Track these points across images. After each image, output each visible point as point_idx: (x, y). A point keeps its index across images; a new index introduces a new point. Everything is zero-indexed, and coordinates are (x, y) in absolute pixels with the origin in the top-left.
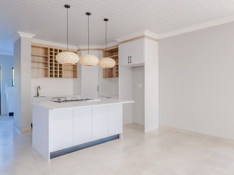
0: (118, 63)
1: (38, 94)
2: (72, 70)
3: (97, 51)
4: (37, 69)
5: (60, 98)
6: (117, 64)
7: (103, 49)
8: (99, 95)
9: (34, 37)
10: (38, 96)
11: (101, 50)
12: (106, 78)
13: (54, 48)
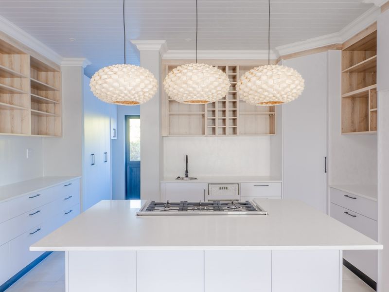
1: (187, 172)
2: (266, 114)
3: (325, 53)
4: (187, 116)
5: (225, 186)
7: (342, 43)
8: (330, 184)
9: (163, 48)
10: (187, 176)
11: (338, 49)
12: (354, 131)
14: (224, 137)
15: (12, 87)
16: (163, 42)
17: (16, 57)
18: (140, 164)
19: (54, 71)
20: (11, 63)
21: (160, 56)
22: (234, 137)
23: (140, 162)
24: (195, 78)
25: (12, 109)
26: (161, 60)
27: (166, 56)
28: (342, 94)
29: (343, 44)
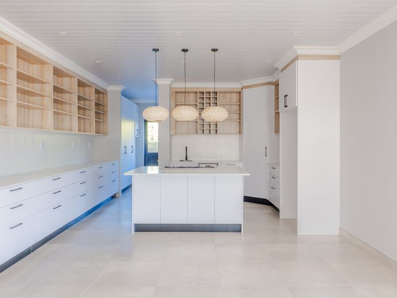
0: (278, 109)
1: (186, 157)
2: (237, 121)
4: (187, 122)
5: (209, 165)
6: (277, 111)
8: (268, 162)
9: (172, 82)
10: (187, 160)
13: (205, 91)
14: (210, 136)
15: (85, 106)
16: (172, 79)
17: (87, 89)
18: (158, 155)
19: (103, 93)
20: (84, 92)
21: (170, 86)
22: (217, 136)
23: (157, 153)
24: (183, 112)
25: (84, 119)
26: (170, 88)
27: (174, 86)
28: (275, 110)
29: (275, 82)
